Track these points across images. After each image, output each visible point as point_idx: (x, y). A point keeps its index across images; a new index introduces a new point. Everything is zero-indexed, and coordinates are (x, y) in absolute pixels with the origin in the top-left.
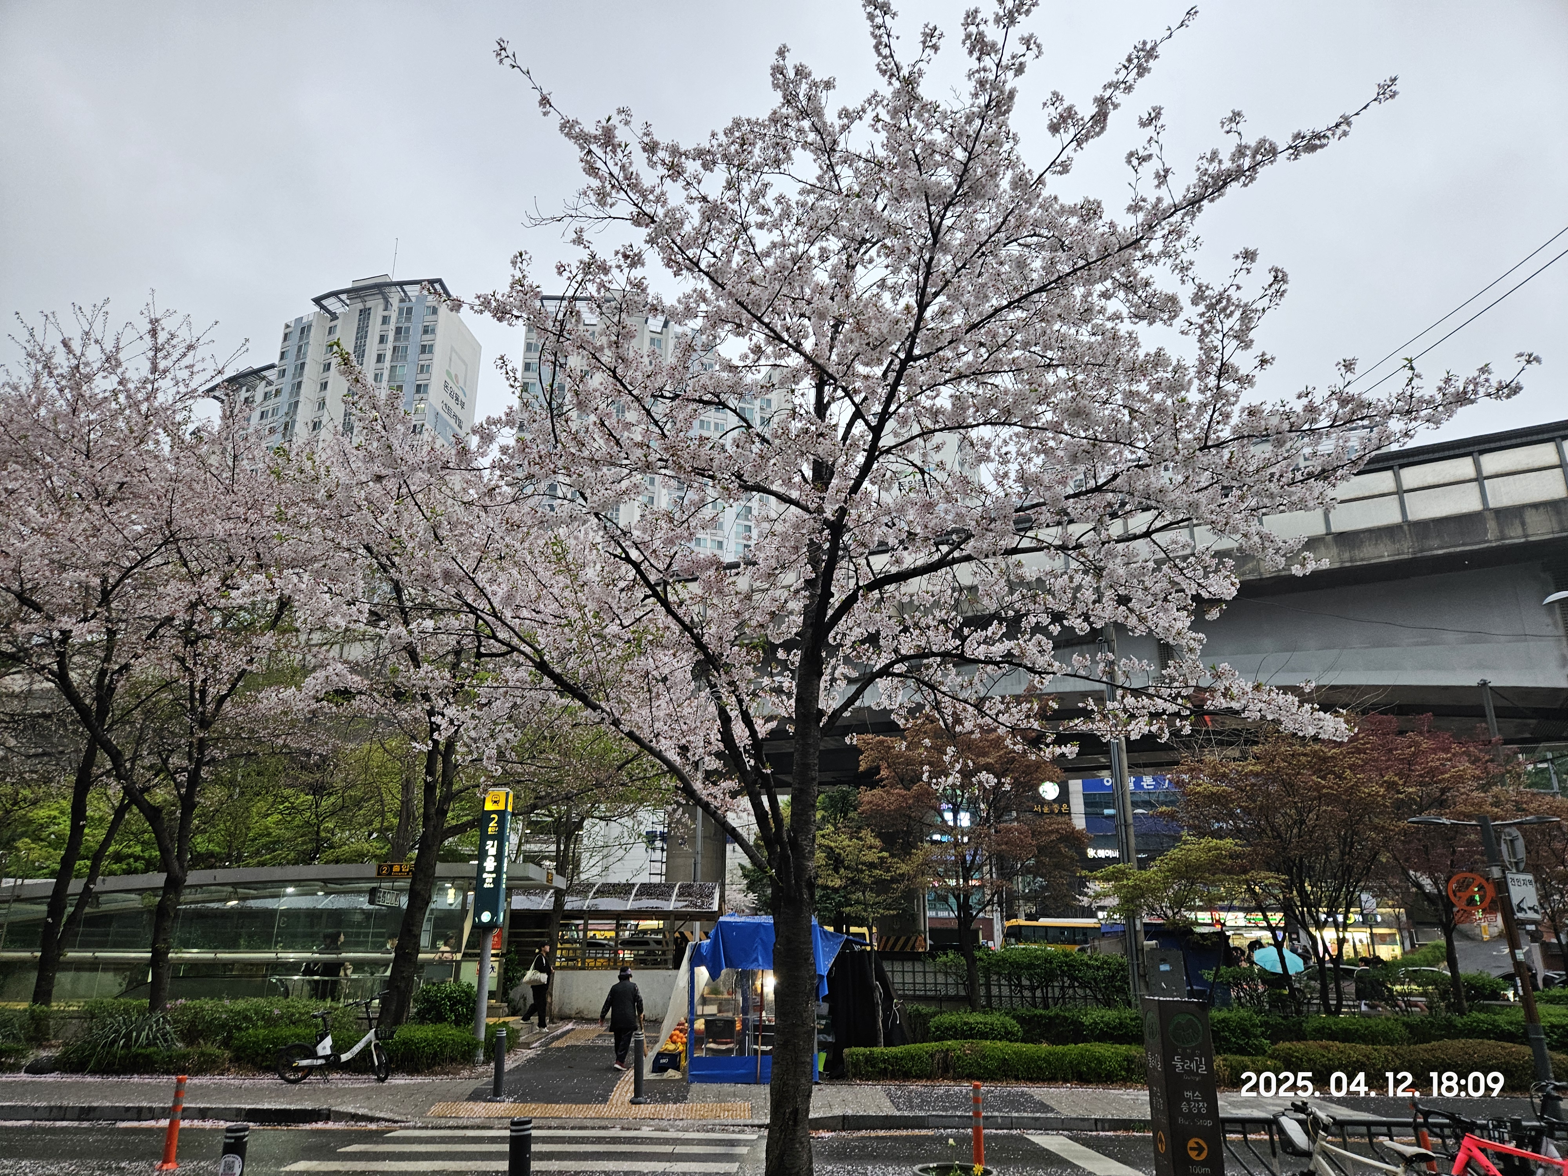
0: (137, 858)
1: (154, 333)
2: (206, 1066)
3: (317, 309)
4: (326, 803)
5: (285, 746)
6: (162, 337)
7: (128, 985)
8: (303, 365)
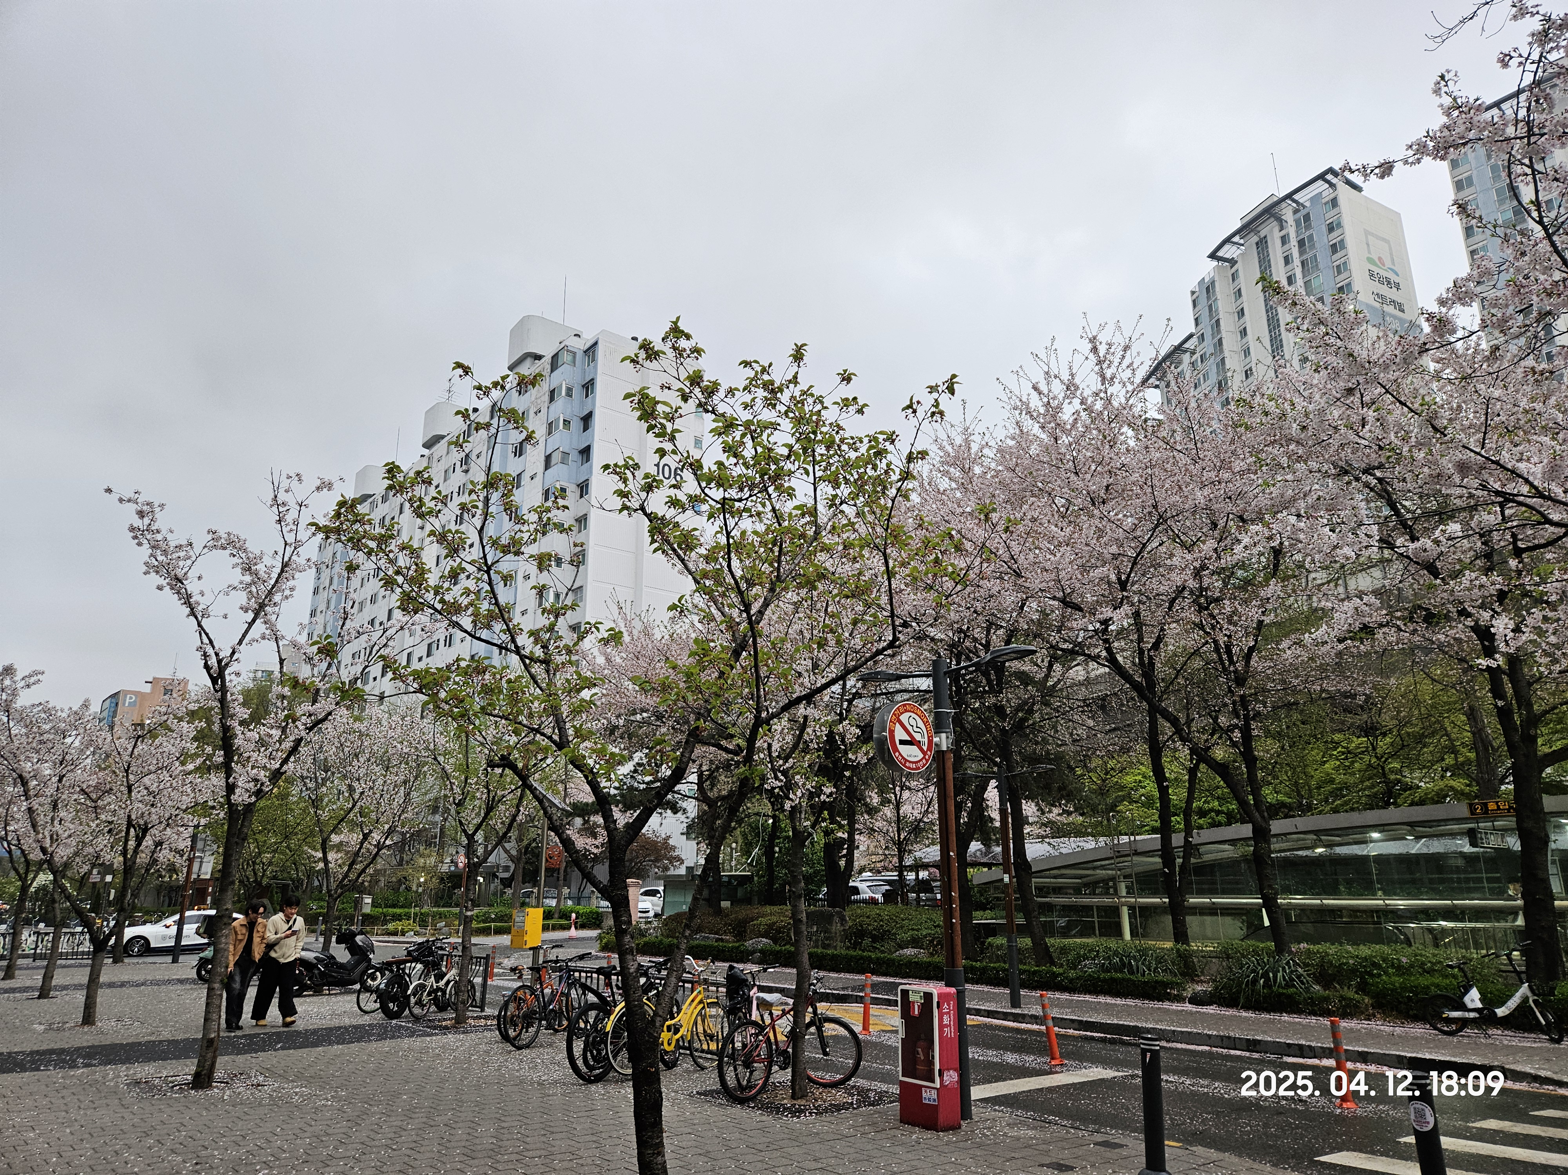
0: (1218, 813)
1: (1095, 350)
2: (1349, 1010)
3: (1215, 263)
4: (1384, 744)
5: (1323, 690)
6: (1102, 350)
7: (1248, 928)
8: (1218, 321)
